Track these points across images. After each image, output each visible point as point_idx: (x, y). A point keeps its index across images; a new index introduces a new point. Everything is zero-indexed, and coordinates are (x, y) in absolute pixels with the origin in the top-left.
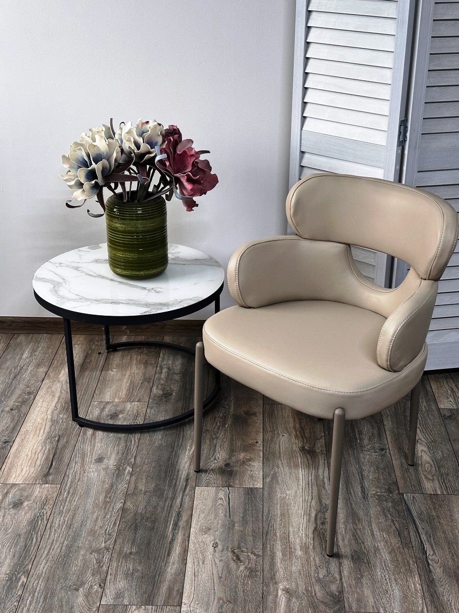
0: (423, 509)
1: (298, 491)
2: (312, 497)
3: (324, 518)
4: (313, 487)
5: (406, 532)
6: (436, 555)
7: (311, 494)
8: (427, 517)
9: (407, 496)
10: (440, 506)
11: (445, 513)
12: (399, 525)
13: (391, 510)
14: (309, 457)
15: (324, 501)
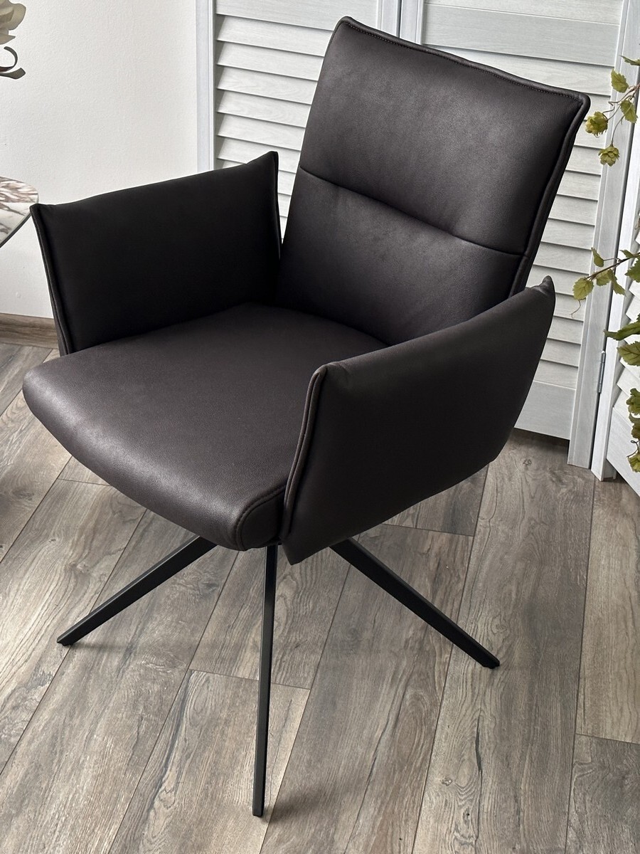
0: (210, 704)
1: (12, 643)
2: (29, 658)
3: (25, 699)
4: (43, 641)
5: (150, 743)
6: (175, 793)
7: (29, 653)
8: (205, 721)
9: (197, 676)
10: (244, 703)
11: (243, 716)
12: (147, 728)
13: (152, 699)
14: (71, 585)
15: (44, 668)
